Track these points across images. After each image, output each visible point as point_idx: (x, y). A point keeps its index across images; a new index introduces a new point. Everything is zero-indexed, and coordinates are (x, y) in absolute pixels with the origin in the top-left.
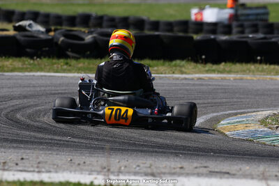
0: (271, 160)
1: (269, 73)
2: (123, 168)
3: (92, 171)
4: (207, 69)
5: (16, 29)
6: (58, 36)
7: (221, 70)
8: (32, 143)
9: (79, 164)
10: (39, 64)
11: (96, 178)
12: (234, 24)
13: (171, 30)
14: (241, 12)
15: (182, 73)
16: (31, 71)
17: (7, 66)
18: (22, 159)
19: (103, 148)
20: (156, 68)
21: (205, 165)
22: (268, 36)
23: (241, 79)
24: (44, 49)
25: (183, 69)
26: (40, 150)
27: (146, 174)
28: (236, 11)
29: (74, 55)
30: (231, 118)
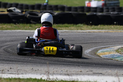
0: (121, 68)
1: (120, 29)
2: (55, 72)
3: (41, 73)
4: (92, 28)
5: (8, 11)
6: (27, 14)
7: (98, 28)
8: (15, 61)
9: (36, 70)
11: (43, 76)
12: (105, 8)
13: (76, 11)
14: (107, 2)
15: (82, 30)
16: (15, 29)
17: (4, 28)
18: (11, 68)
19: (46, 63)
20: (70, 28)
21: (91, 70)
22: (119, 13)
23: (108, 32)
24: (20, 20)
25: (82, 28)
26: (19, 64)
27: (65, 75)
28: (105, 2)
29: (34, 22)
30: (103, 49)
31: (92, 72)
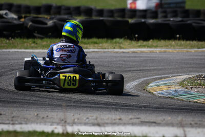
0: (187, 112)
1: (186, 47)
2: (76, 120)
3: (53, 123)
4: (139, 44)
6: (27, 22)
7: (149, 45)
8: (8, 102)
9: (43, 118)
10: (13, 43)
11: (56, 128)
12: (160, 10)
13: (112, 16)
14: (163, 2)
15: (121, 48)
16: (7, 48)
18: (1, 114)
19: (61, 105)
20: (101, 45)
21: (138, 117)
22: (185, 19)
23: (165, 52)
24: (17, 32)
25: (121, 45)
26: (14, 107)
27: (94, 125)
29: (39, 36)
30: (157, 81)
31: (139, 120)
